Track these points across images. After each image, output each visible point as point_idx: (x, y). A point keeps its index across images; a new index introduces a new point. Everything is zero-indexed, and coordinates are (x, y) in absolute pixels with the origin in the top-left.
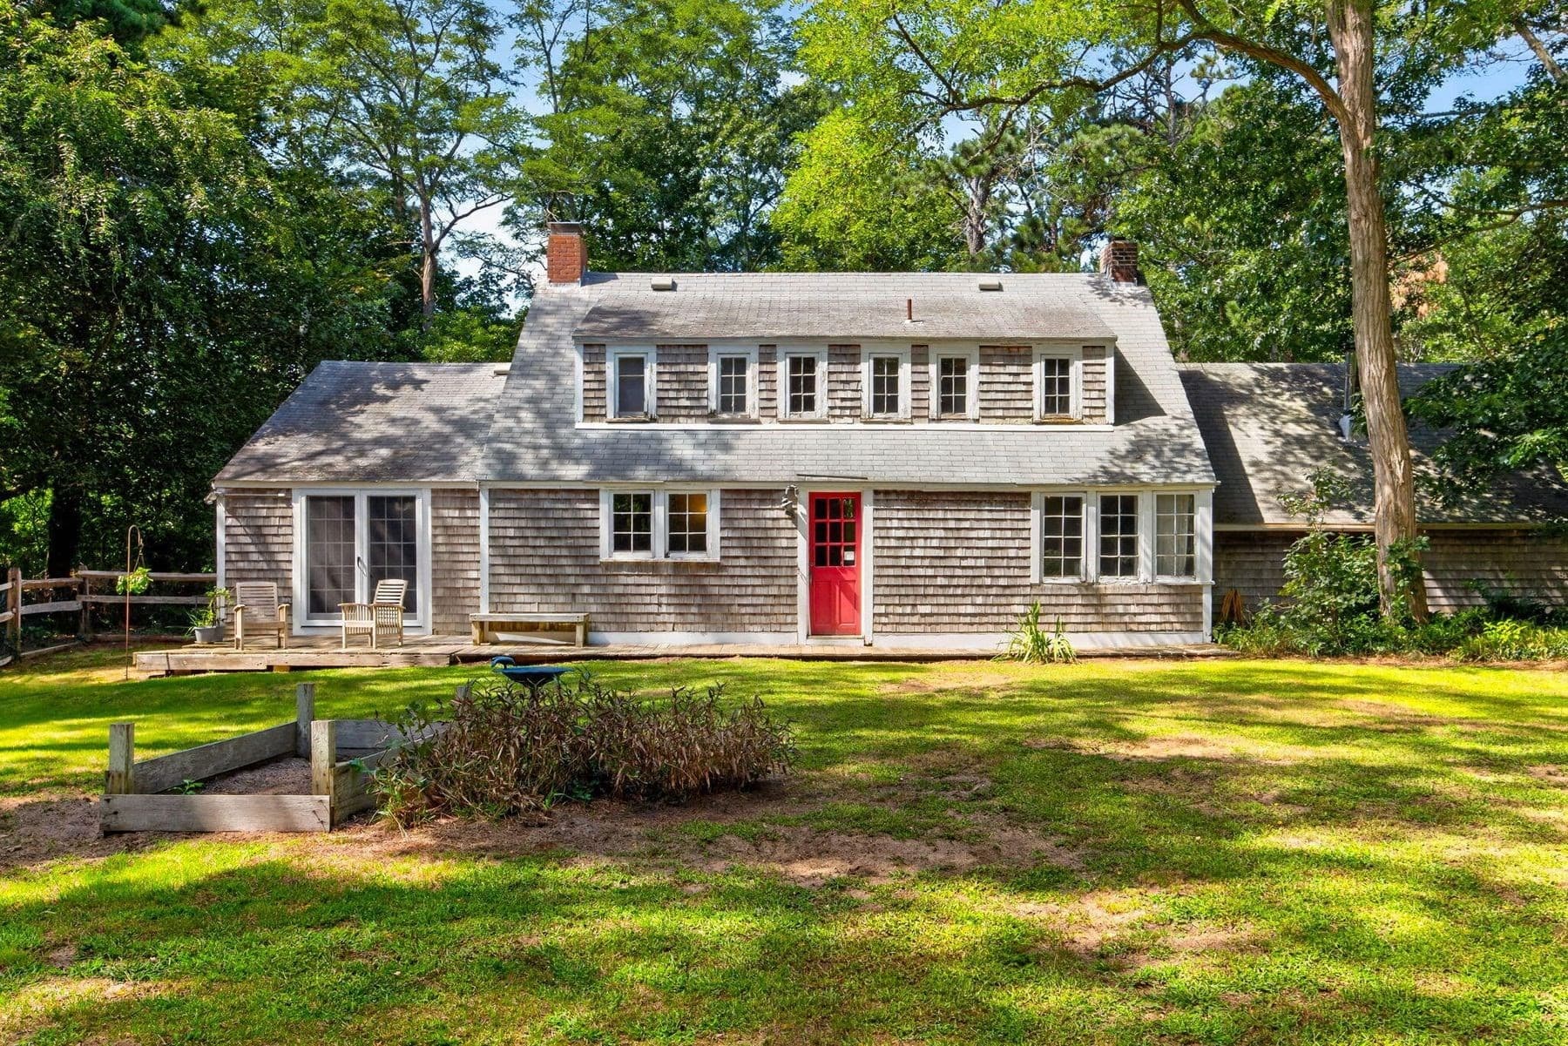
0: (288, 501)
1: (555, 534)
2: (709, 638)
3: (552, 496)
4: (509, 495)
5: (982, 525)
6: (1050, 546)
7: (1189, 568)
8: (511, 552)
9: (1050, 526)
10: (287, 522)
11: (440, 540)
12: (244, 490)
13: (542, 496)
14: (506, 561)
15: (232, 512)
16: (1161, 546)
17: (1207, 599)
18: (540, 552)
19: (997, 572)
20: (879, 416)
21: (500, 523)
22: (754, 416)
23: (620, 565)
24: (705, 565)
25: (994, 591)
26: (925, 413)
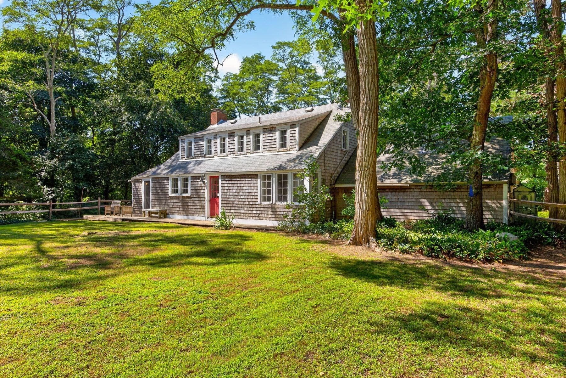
0: (142, 182)
4: (155, 179)
6: (263, 192)
8: (155, 193)
9: (264, 185)
10: (141, 187)
13: (160, 179)
14: (154, 196)
15: (134, 185)
18: (159, 194)
19: (249, 200)
20: (239, 153)
22: (213, 155)
23: (173, 197)
24: (188, 197)
25: (249, 206)
26: (249, 151)
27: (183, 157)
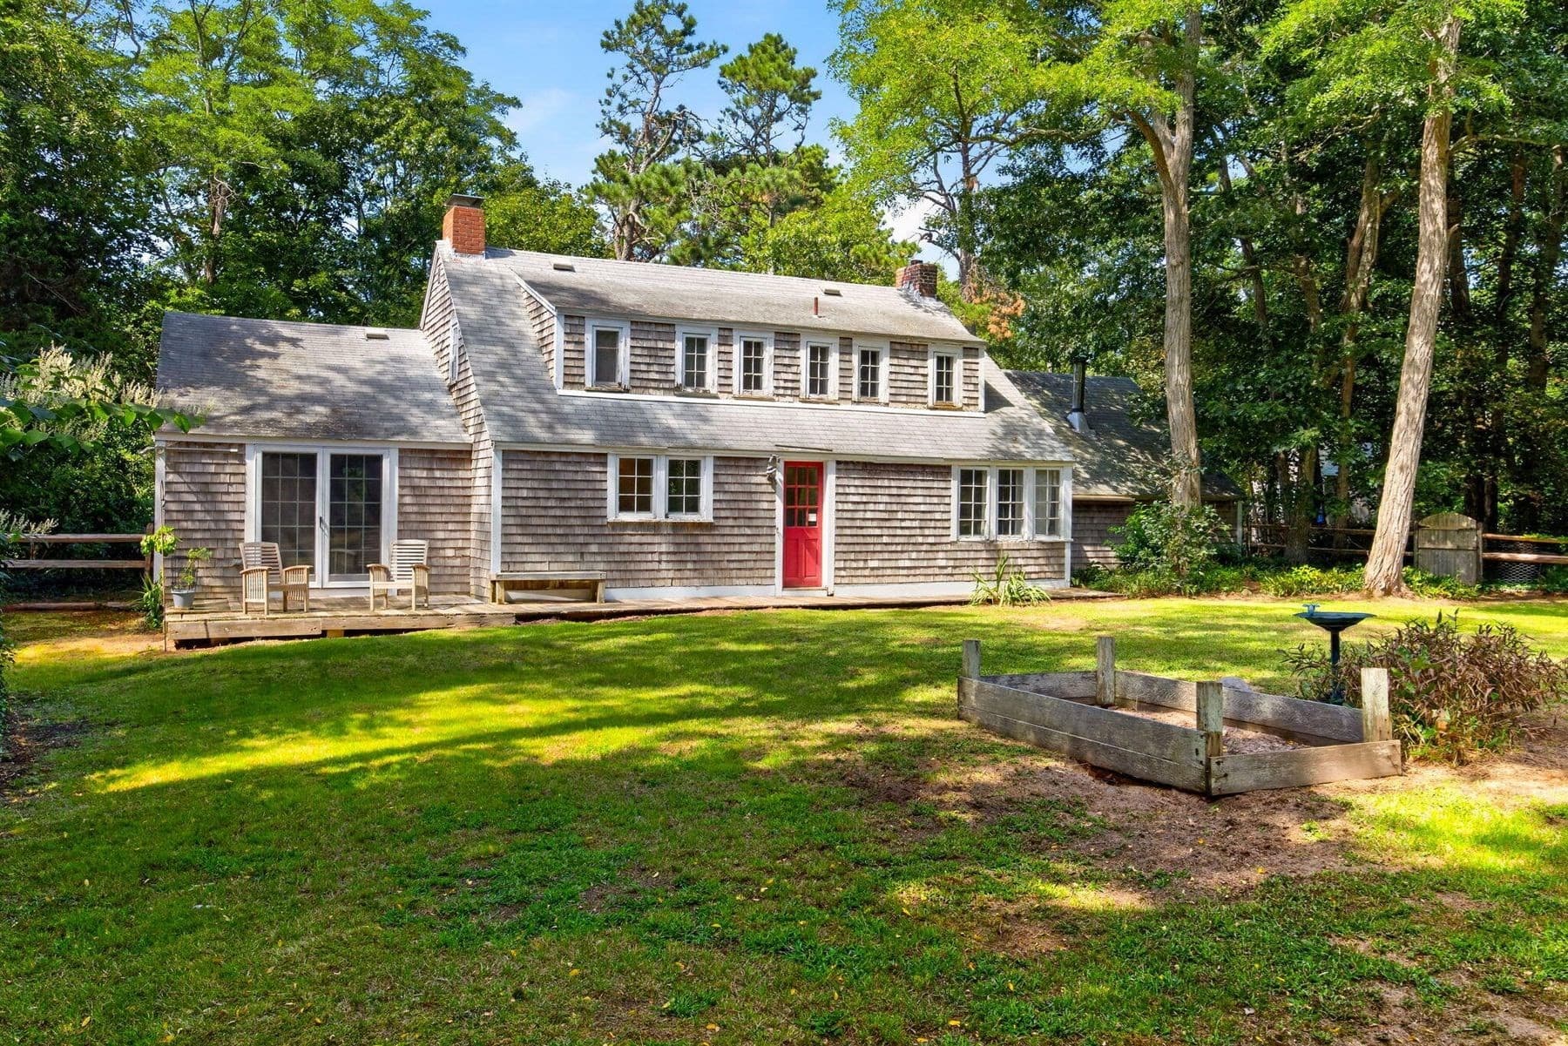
0: (241, 458)
1: (565, 495)
2: (704, 592)
3: (563, 459)
4: (522, 457)
5: (916, 491)
6: (964, 511)
7: (1053, 528)
8: (524, 512)
9: (965, 494)
10: (238, 479)
11: (407, 500)
12: (188, 444)
13: (554, 458)
14: (518, 521)
15: (173, 467)
16: (1039, 511)
17: (1068, 552)
18: (552, 512)
19: (927, 532)
20: (814, 397)
21: (513, 484)
22: (714, 391)
23: (625, 525)
24: (700, 525)
25: (924, 548)
26: (849, 396)
27: (577, 379)
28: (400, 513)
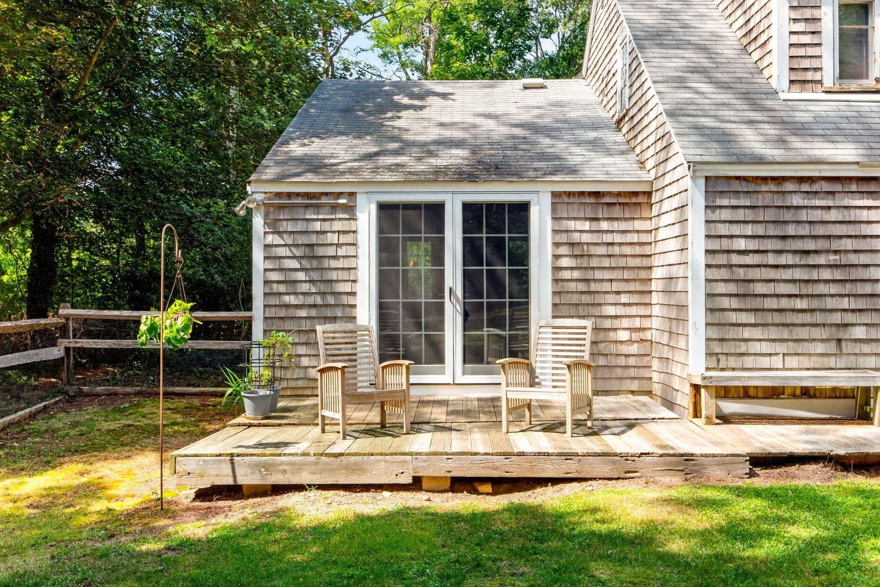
0: (350, 209)
1: (810, 245)
3: (805, 187)
4: (736, 186)
8: (741, 273)
10: (349, 238)
11: (565, 262)
12: (289, 195)
13: (789, 186)
14: (732, 288)
15: (273, 226)
18: (787, 274)
21: (723, 229)
27: (810, 76)
28: (556, 281)
